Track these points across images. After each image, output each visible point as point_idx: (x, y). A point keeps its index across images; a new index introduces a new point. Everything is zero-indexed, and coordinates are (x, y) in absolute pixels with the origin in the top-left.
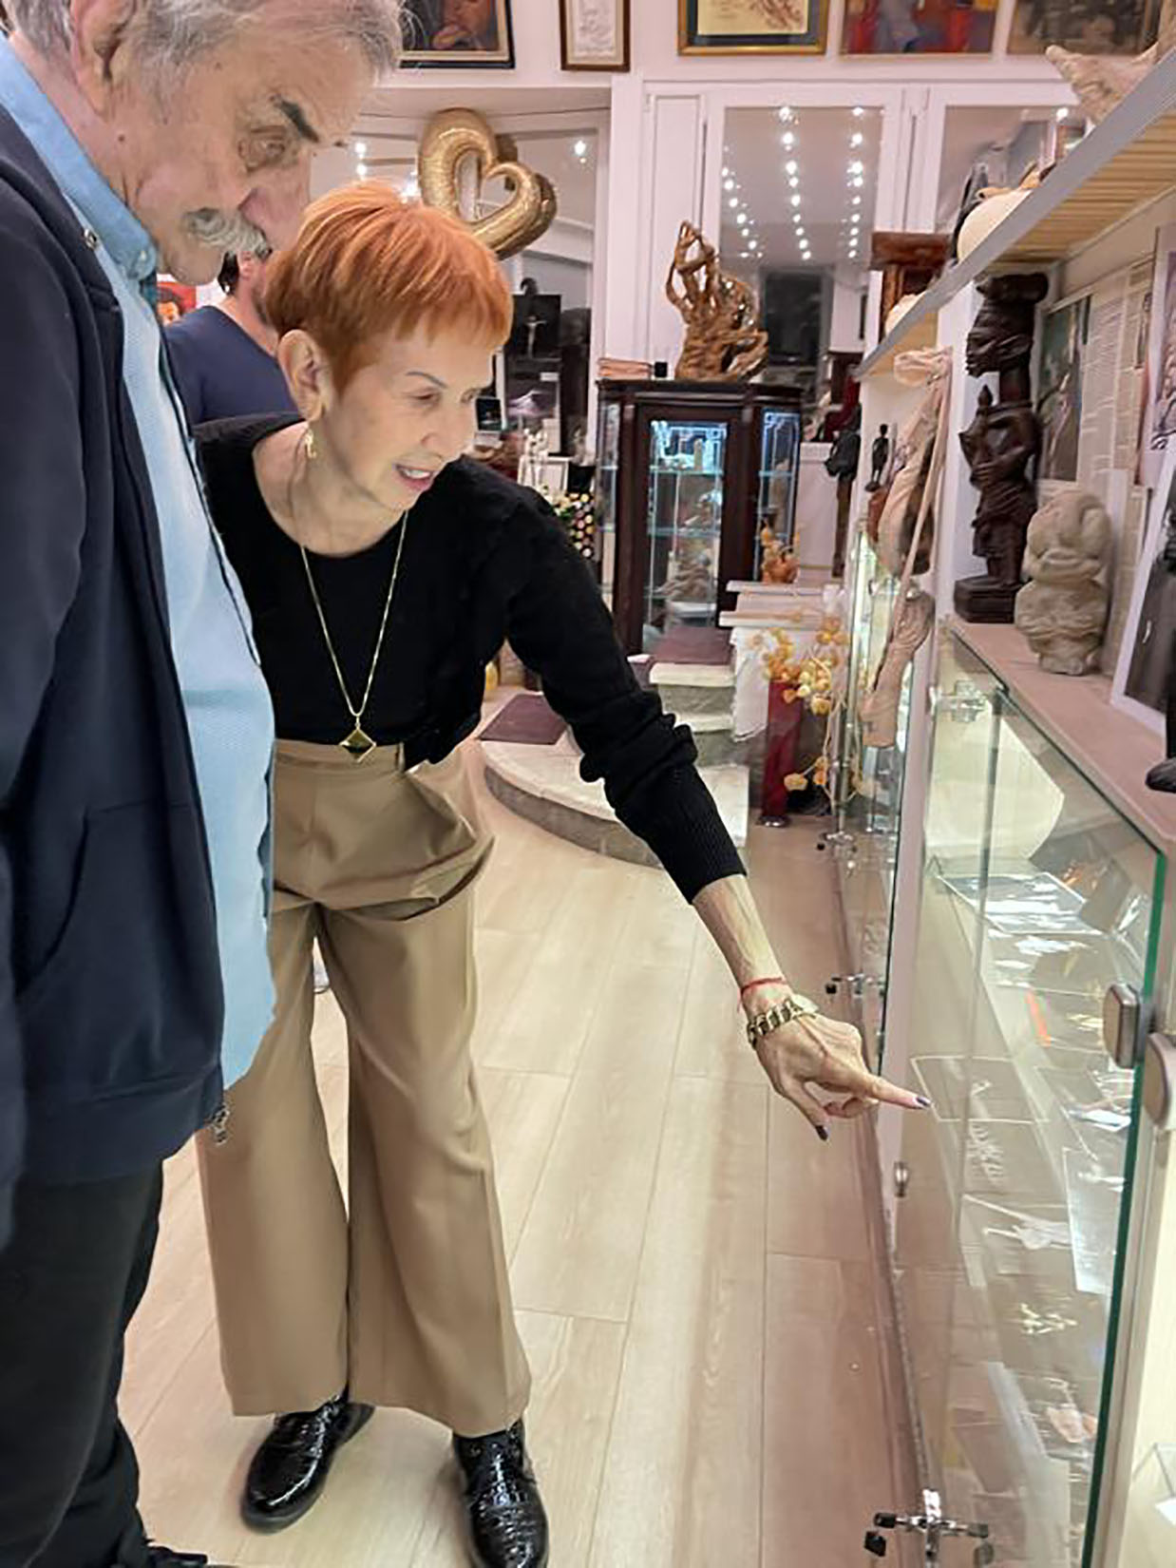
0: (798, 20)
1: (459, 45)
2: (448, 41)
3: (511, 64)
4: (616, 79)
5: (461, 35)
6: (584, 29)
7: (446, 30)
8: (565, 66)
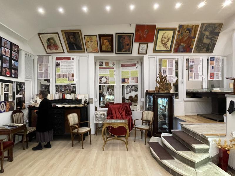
0: (168, 48)
1: (125, 51)
2: (124, 51)
3: (131, 53)
4: (145, 55)
5: (126, 50)
6: (142, 49)
7: (124, 49)
8: (138, 54)
